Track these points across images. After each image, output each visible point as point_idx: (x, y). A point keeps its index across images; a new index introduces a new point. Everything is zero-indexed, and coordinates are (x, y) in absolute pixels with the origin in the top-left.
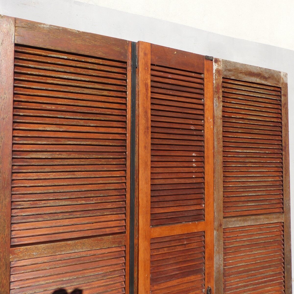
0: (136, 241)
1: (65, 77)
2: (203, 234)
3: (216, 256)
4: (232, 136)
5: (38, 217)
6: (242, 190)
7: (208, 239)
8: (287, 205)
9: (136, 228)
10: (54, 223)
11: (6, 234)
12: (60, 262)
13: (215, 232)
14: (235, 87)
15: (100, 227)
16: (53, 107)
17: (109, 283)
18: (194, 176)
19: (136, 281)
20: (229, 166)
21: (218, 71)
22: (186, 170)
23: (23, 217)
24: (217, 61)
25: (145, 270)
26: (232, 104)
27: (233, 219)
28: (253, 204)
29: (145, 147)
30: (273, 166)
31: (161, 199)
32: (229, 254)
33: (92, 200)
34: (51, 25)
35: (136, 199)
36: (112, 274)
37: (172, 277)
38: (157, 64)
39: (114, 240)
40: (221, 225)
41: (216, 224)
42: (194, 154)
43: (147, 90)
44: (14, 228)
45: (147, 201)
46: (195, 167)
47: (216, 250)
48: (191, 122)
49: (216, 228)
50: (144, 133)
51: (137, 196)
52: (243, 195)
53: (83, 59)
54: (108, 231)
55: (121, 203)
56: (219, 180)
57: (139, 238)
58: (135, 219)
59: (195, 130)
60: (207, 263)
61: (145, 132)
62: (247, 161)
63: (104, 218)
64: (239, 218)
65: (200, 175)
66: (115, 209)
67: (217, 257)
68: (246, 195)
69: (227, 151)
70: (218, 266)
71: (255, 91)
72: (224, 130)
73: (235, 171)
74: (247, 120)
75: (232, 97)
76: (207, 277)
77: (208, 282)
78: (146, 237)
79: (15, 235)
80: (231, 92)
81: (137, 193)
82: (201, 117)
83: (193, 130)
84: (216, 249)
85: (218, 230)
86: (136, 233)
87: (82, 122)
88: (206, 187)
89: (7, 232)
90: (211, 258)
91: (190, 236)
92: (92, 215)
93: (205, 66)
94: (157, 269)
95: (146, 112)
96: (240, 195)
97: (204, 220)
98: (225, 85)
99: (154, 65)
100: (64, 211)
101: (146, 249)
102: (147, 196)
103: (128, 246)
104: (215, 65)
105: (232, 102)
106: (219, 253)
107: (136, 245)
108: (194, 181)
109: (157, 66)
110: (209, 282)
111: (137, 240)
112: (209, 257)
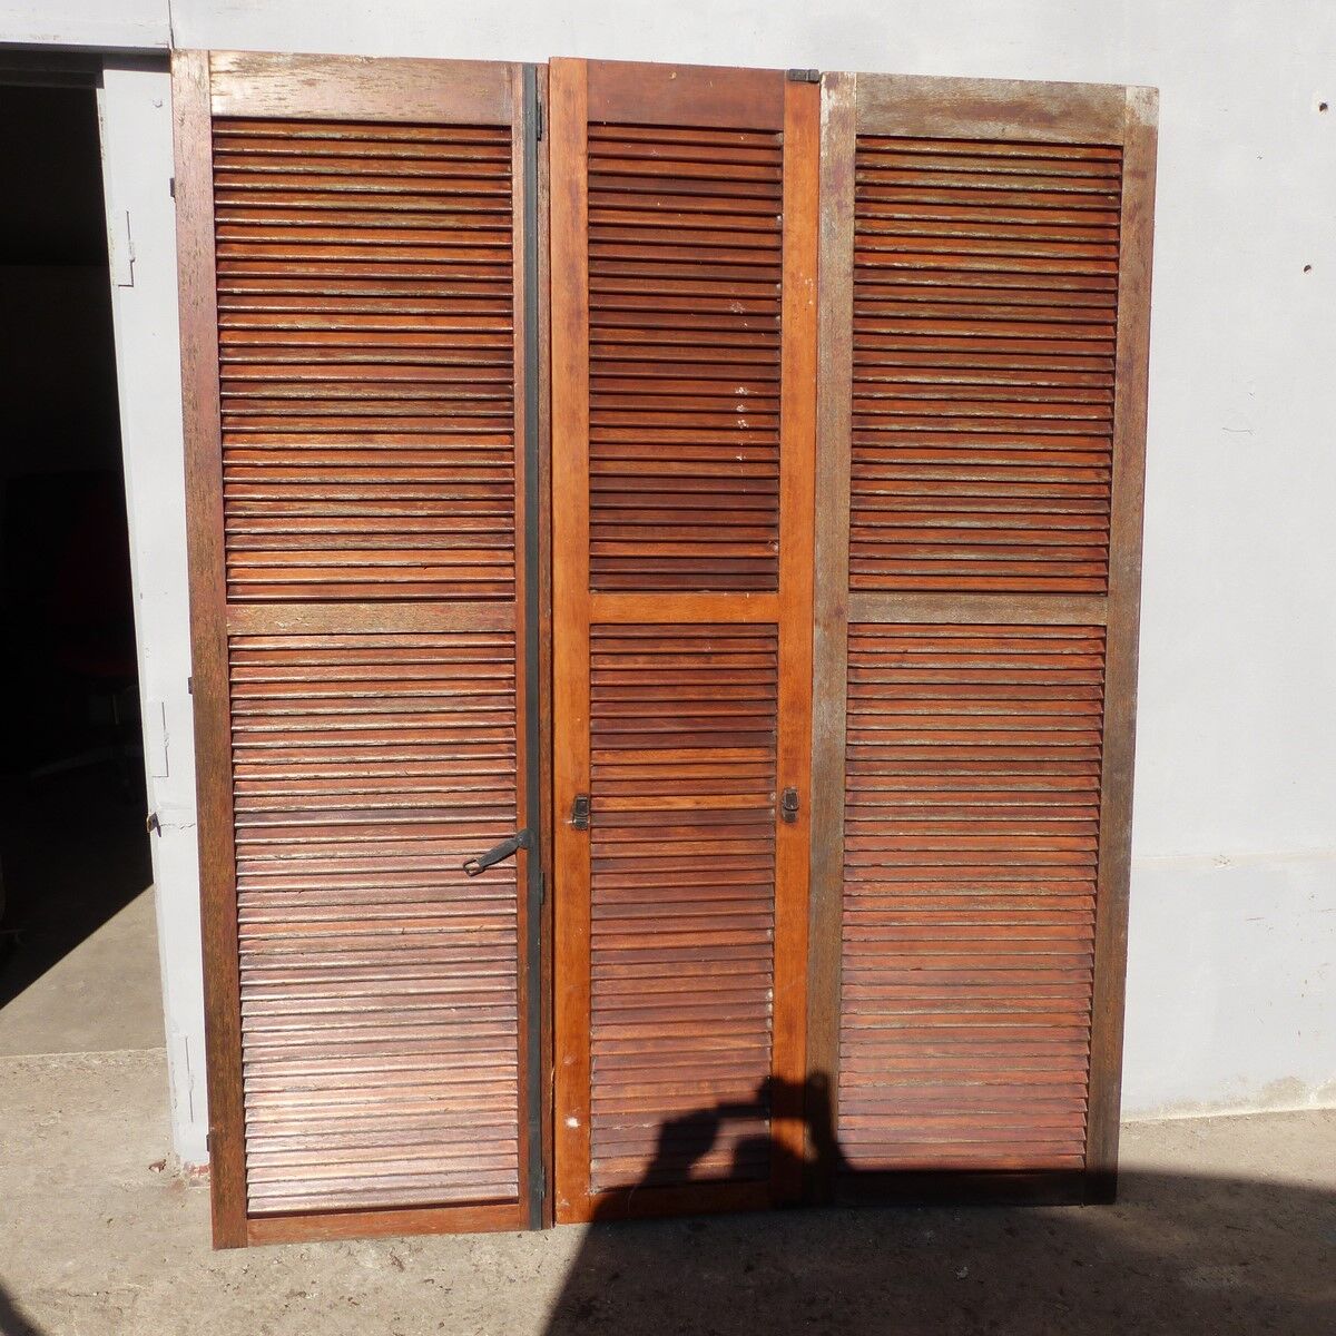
0: (544, 625)
1: (339, 187)
2: (768, 633)
3: (820, 702)
4: (893, 331)
5: (288, 541)
6: (930, 508)
7: (787, 648)
8: (1128, 569)
9: (545, 589)
10: (326, 559)
11: (215, 571)
12: (344, 652)
13: (818, 631)
14: (908, 162)
16: (312, 270)
17: (465, 724)
18: (740, 458)
19: (546, 731)
20: (878, 430)
21: (839, 117)
22: (715, 437)
23: (252, 537)
24: (834, 81)
25: (573, 705)
26: (898, 224)
27: (888, 597)
28: (973, 557)
29: (571, 368)
30: (1069, 432)
31: (625, 517)
32: (874, 703)
33: (422, 508)
34: (295, 54)
35: (545, 510)
36: (480, 702)
37: (660, 740)
38: (610, 121)
39: (481, 615)
40: (839, 612)
41: (822, 607)
42: (741, 391)
43: (574, 201)
44: (233, 560)
45: (578, 520)
46: (745, 429)
47: (821, 685)
48: (732, 289)
49: (821, 620)
50: (568, 328)
51: (548, 505)
52: (929, 524)
53: (384, 134)
55: (504, 520)
56: (837, 471)
57: (555, 619)
58: (542, 565)
59: (745, 314)
60: (783, 715)
61: (570, 325)
62: (953, 413)
63: (455, 555)
64: (914, 597)
65: (764, 454)
66: (489, 537)
67: (825, 707)
68: (946, 523)
69: (871, 379)
70: (827, 735)
71: (999, 170)
72: (860, 312)
73: (902, 445)
74: (959, 276)
75: (895, 198)
76: (786, 760)
77: (787, 774)
78: (576, 619)
79: (235, 577)
80: (893, 182)
81: (547, 498)
82: (771, 274)
83: (738, 314)
84: (820, 681)
85: (826, 627)
86: (543, 602)
88: (784, 490)
89: (219, 567)
90: (801, 706)
91: (727, 632)
92: (421, 546)
93: (788, 106)
95: (572, 268)
96: (920, 524)
97: (776, 590)
98: (868, 160)
99: (600, 124)
100: (348, 530)
101: (576, 651)
102: (577, 506)
103: (521, 635)
104: (829, 97)
105: (897, 216)
106: (830, 694)
107: (545, 634)
108: (742, 471)
109: (609, 124)
110: (791, 773)
111: (549, 623)
112: (793, 703)
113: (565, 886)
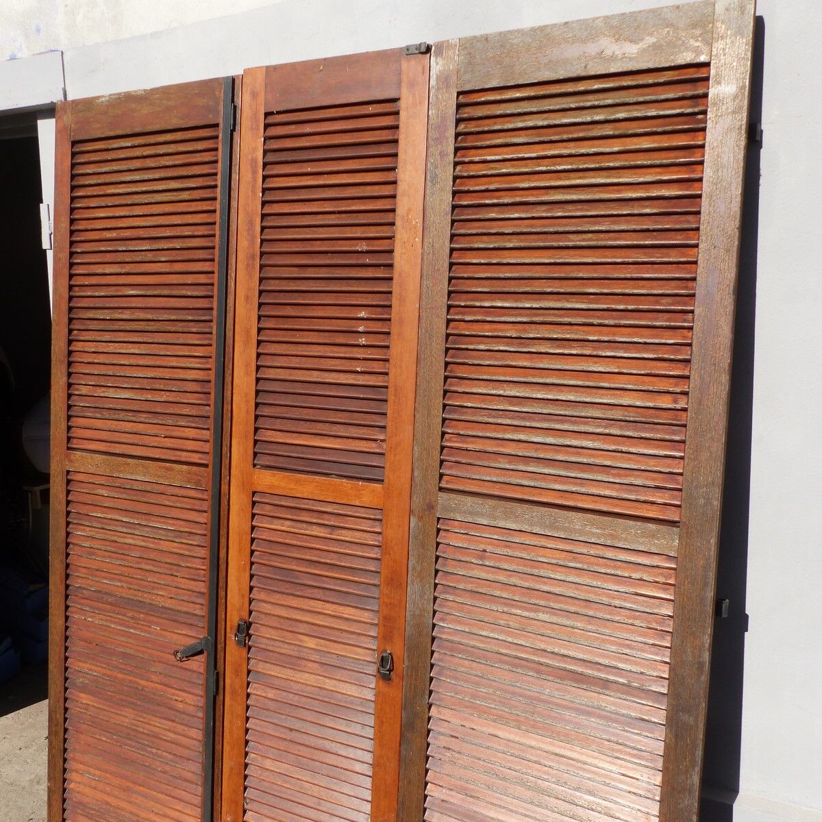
0: (224, 488)
3: (413, 582)
4: (482, 261)
5: (97, 412)
8: (702, 501)
9: (225, 462)
10: (114, 425)
11: (62, 428)
12: (120, 490)
13: (414, 521)
14: (499, 110)
15: (175, 446)
16: (113, 234)
18: (359, 369)
20: (467, 349)
21: (444, 79)
22: (343, 352)
23: (80, 408)
24: (441, 47)
25: (240, 551)
26: (492, 165)
29: (247, 298)
31: (279, 411)
32: (455, 591)
33: (162, 397)
34: (111, 95)
35: (227, 403)
36: (189, 538)
38: (279, 110)
39: (189, 475)
40: (430, 507)
41: (417, 500)
42: (363, 314)
43: (254, 172)
44: (72, 422)
45: (247, 412)
46: (364, 346)
47: (414, 568)
48: (358, 233)
49: (416, 512)
52: (508, 436)
53: (152, 139)
54: (184, 456)
55: (205, 408)
57: (231, 484)
59: (368, 252)
60: (384, 589)
61: (248, 265)
62: (531, 336)
63: (179, 431)
64: (492, 503)
65: (377, 367)
66: (197, 419)
67: (417, 587)
69: (463, 304)
70: (418, 612)
72: (455, 246)
74: (544, 207)
75: (488, 143)
76: (384, 625)
77: (385, 638)
78: (244, 486)
79: (72, 434)
80: (486, 129)
82: (387, 218)
83: (362, 252)
84: (414, 564)
85: (420, 518)
86: (225, 472)
87: (150, 256)
88: (391, 397)
90: (399, 584)
91: (346, 511)
92: (161, 422)
93: (404, 78)
94: (268, 560)
95: (251, 223)
97: (382, 481)
98: (468, 112)
99: (271, 113)
101: (243, 510)
102: (247, 402)
103: (209, 492)
104: (437, 64)
105: (489, 158)
106: (420, 577)
108: (361, 380)
109: (279, 113)
110: (388, 639)
111: (227, 487)
112: (392, 579)
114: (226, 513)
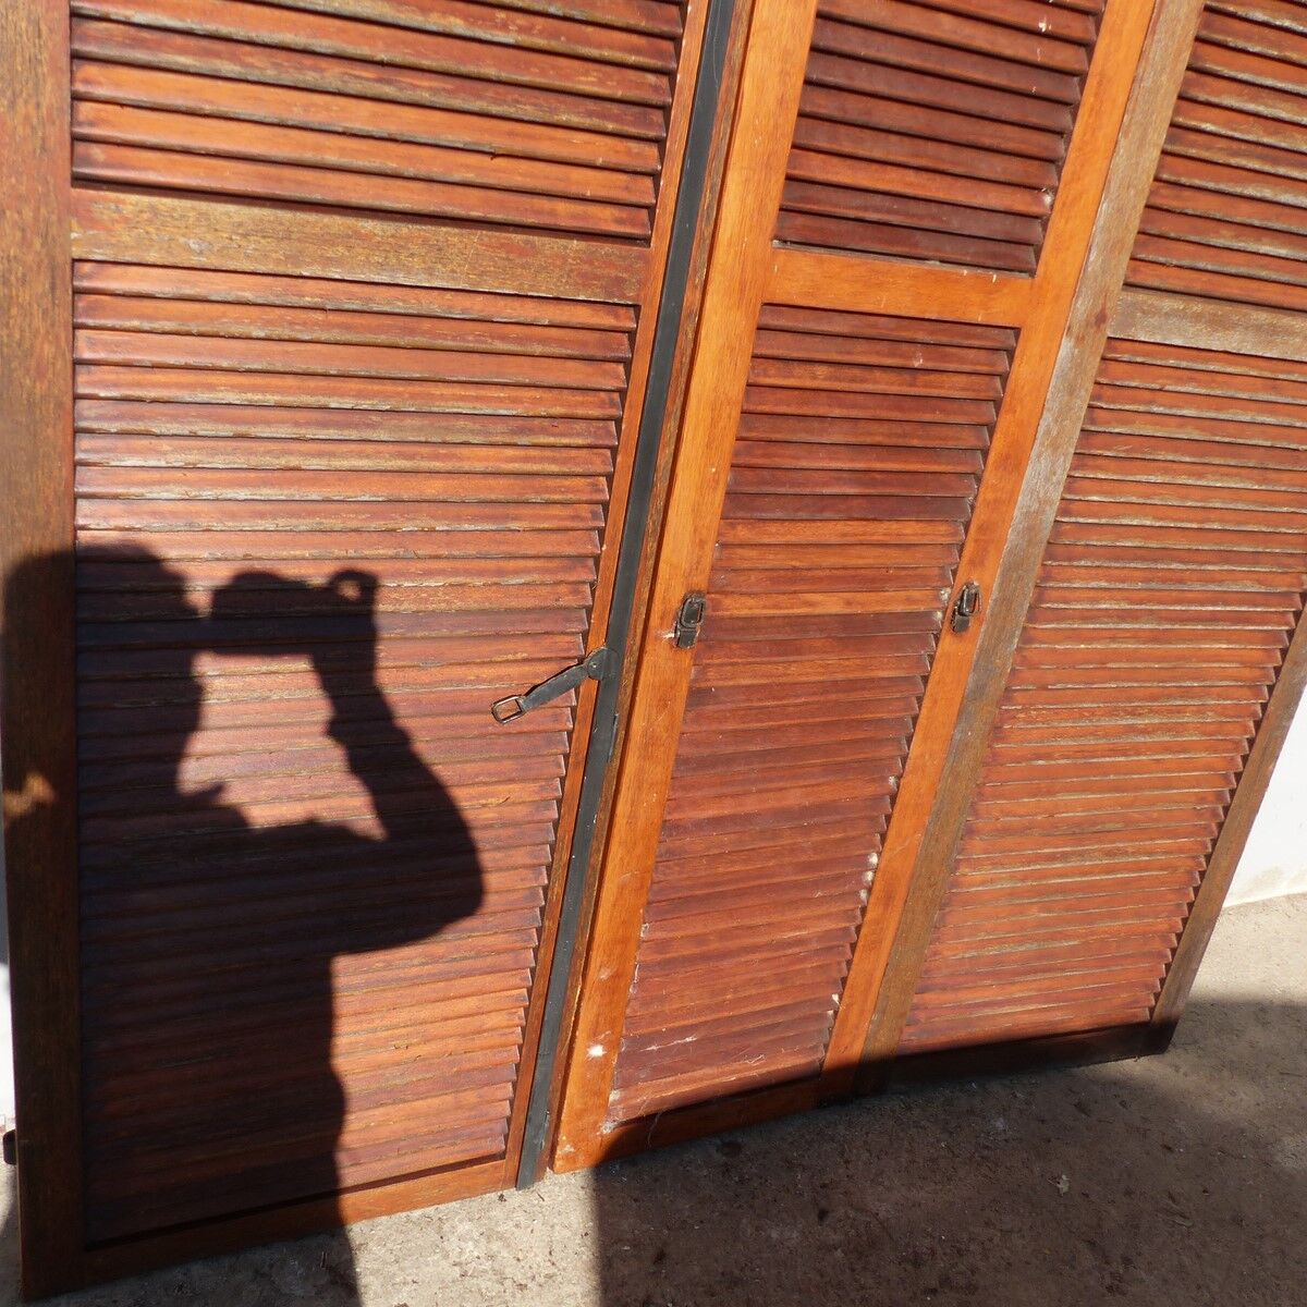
0: (691, 297)
2: (1004, 341)
3: (1039, 456)
5: (218, 55)
6: (1256, 165)
7: (1023, 370)
9: (703, 228)
10: (297, 107)
11: (45, 102)
12: (319, 316)
13: (1066, 347)
15: (529, 183)
17: (536, 467)
18: (1043, 26)
19: (661, 486)
20: (1233, 16)
23: (132, 31)
25: (708, 446)
27: (1169, 303)
28: (1283, 252)
31: (854, 108)
32: (1099, 462)
33: (504, 27)
35: (731, 73)
36: (556, 430)
37: (821, 505)
39: (586, 267)
40: (1101, 319)
41: (1082, 307)
44: (87, 81)
45: (781, 101)
47: (1048, 432)
49: (1075, 330)
51: (738, 62)
52: (1250, 191)
54: (565, 214)
55: (651, 78)
56: (1164, 78)
57: (711, 288)
58: (707, 183)
60: (990, 477)
63: (552, 139)
64: (1198, 306)
65: (1075, 27)
66: (615, 109)
67: (1044, 464)
68: (1268, 193)
70: (1035, 507)
73: (1257, 49)
76: (976, 541)
77: (972, 562)
78: (742, 291)
79: (92, 124)
81: (740, 44)
84: (1048, 425)
85: (1080, 340)
86: (698, 255)
88: (1088, 99)
89: (53, 94)
90: (1015, 463)
91: (950, 333)
92: (494, 109)
96: (1238, 190)
97: (1032, 273)
100: (351, 50)
101: (732, 349)
102: (784, 74)
103: (649, 313)
106: (1055, 446)
107: (689, 315)
108: (1039, 52)
110: (978, 562)
111: (698, 295)
112: (1008, 457)
113: (645, 735)
114: (686, 360)
